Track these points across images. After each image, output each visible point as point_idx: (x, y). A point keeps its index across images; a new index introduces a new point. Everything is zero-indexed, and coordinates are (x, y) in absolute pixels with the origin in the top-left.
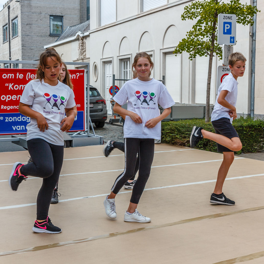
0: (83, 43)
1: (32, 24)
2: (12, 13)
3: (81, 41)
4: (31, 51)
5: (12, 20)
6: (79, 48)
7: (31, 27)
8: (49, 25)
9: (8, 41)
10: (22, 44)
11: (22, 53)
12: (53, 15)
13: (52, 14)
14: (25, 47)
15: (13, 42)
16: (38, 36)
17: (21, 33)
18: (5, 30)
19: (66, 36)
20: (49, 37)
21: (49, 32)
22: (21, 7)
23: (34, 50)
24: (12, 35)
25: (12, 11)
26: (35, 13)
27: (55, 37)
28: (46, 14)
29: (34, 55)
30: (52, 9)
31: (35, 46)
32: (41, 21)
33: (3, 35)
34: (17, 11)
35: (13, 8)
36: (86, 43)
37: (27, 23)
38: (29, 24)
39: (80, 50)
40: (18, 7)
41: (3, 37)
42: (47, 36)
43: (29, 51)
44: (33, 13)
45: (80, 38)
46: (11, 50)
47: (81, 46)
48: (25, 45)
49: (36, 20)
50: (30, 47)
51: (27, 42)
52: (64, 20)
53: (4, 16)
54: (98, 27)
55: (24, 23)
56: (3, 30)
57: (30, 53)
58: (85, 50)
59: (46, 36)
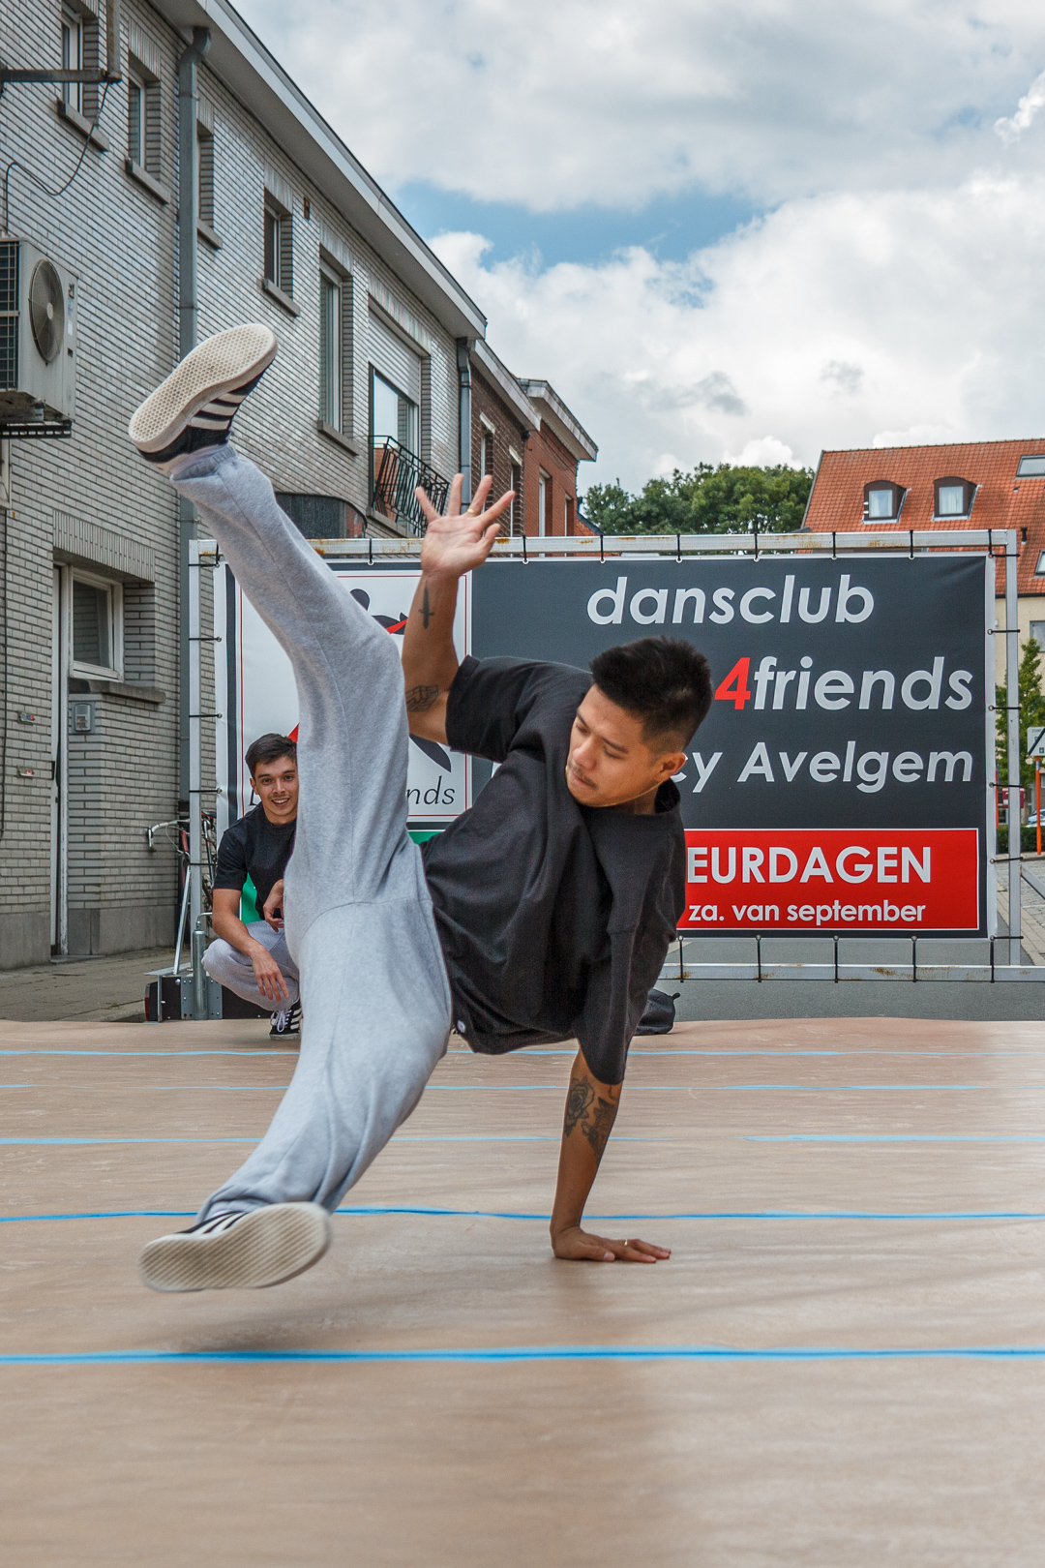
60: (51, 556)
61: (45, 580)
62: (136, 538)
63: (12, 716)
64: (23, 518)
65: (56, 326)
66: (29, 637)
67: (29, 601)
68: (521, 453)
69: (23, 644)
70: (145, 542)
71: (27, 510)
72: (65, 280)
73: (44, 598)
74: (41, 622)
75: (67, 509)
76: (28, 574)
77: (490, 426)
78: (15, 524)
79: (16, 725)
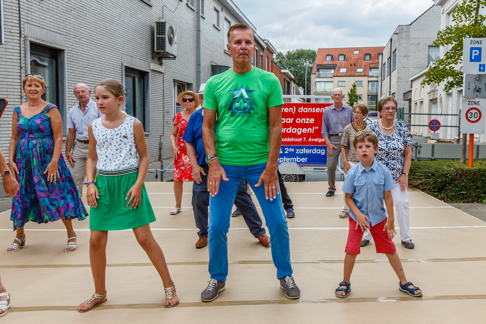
1: (409, 56)
2: (393, 46)
4: (406, 83)
5: (393, 53)
7: (408, 59)
8: (427, 56)
9: (389, 75)
10: (398, 77)
11: (397, 86)
13: (431, 45)
14: (401, 79)
15: (393, 74)
16: (414, 67)
17: (398, 65)
21: (427, 63)
22: (399, 39)
24: (392, 67)
25: (393, 43)
26: (413, 44)
28: (425, 44)
30: (431, 39)
32: (420, 53)
34: (396, 44)
35: (394, 40)
37: (404, 55)
38: (407, 56)
44: (411, 45)
46: (391, 83)
49: (413, 51)
50: (406, 79)
51: (403, 74)
53: (389, 49)
55: (401, 56)
56: (388, 63)
59: (423, 68)
60: (173, 81)
61: (171, 85)
62: (189, 76)
63: (165, 112)
64: (167, 74)
65: (173, 39)
66: (168, 96)
67: (168, 90)
68: (263, 53)
69: (167, 98)
70: (191, 76)
71: (168, 72)
72: (174, 29)
73: (171, 89)
74: (171, 93)
75: (175, 71)
76: (168, 84)
77: (257, 49)
78: (166, 75)
79: (166, 113)
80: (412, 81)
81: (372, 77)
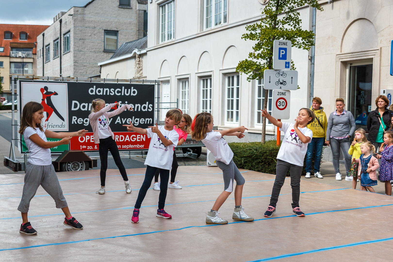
0: (140, 61)
1: (85, 39)
2: (64, 27)
3: (138, 59)
4: (83, 67)
5: (64, 35)
6: (135, 66)
7: (84, 42)
8: (103, 41)
9: (59, 57)
10: (74, 60)
11: (74, 70)
12: (108, 29)
13: (106, 29)
14: (77, 63)
15: (64, 58)
16: (91, 52)
17: (73, 48)
18: (56, 45)
19: (121, 52)
20: (103, 53)
21: (103, 47)
22: (74, 21)
23: (87, 66)
24: (64, 50)
25: (64, 24)
26: (89, 27)
27: (109, 53)
28: (100, 28)
29: (87, 72)
30: (107, 23)
31: (88, 62)
32: (96, 37)
33: (54, 50)
34: (70, 25)
35: (65, 21)
36: (143, 61)
37: (80, 38)
38: (83, 39)
39: (136, 68)
40: (70, 21)
41: (54, 53)
42: (101, 52)
43: (81, 67)
44: (86, 27)
45: (137, 56)
46: (62, 66)
47: (138, 64)
48: (77, 62)
49: (90, 34)
50: (82, 63)
51: (80, 58)
52: (119, 35)
53: (55, 30)
54: (156, 45)
55: (77, 38)
56: (54, 45)
57: (82, 70)
58: (142, 68)
59: (99, 52)
80: (101, 66)
81: (13, 57)
